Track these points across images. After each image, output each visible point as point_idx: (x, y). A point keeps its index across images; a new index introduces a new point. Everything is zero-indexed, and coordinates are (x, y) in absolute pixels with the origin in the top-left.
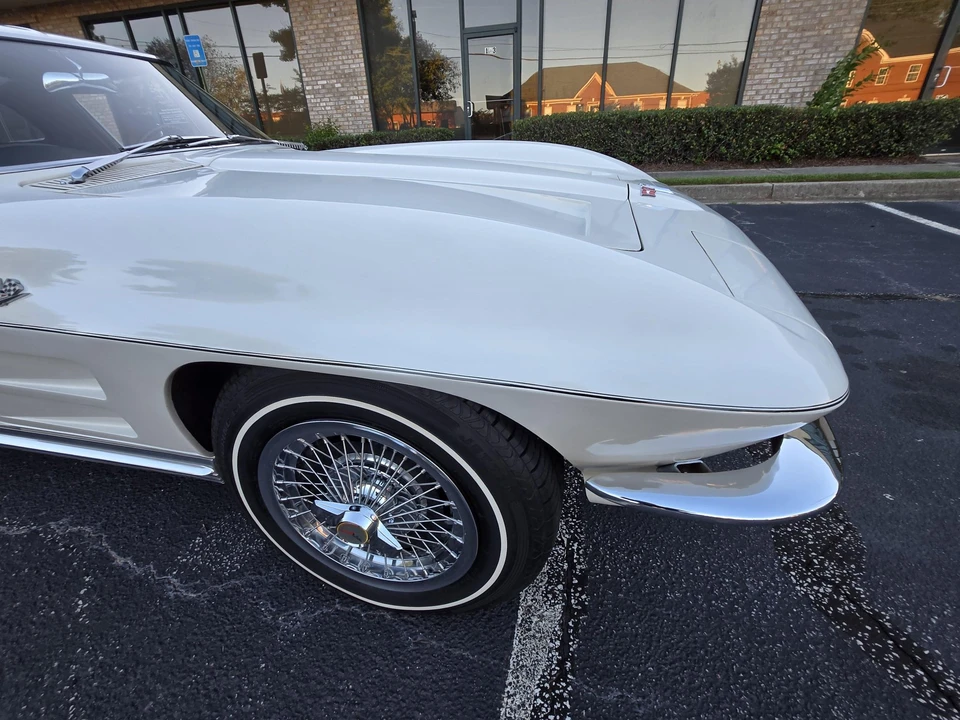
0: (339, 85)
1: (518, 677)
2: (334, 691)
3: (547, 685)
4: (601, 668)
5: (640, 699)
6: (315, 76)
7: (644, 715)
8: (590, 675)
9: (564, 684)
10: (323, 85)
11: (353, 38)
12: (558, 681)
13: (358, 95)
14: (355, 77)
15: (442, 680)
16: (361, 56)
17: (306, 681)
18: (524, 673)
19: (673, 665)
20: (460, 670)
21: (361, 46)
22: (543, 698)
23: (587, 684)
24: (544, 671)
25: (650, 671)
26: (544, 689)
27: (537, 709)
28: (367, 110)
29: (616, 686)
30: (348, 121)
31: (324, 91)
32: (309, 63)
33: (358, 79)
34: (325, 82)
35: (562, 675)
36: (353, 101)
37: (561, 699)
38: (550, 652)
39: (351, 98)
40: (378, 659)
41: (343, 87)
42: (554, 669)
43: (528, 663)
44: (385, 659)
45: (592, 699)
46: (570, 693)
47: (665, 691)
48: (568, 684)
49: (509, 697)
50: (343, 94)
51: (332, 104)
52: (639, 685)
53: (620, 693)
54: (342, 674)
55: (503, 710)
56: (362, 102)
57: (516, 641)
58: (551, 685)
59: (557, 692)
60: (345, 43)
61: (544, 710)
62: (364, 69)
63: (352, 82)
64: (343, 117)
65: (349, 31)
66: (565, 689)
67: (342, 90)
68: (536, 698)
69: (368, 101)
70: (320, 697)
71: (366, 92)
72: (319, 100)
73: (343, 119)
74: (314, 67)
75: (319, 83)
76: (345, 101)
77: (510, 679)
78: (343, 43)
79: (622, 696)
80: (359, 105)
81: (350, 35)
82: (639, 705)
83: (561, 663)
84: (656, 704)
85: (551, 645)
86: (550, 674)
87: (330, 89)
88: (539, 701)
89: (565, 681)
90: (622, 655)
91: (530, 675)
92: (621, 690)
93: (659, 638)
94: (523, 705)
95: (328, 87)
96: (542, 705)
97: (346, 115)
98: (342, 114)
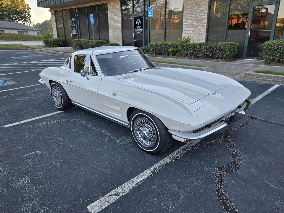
0: (196, 23)
5: (174, 170)
6: (188, 20)
10: (190, 23)
11: (205, 6)
13: (202, 27)
14: (203, 20)
16: (207, 13)
20: (152, 160)
21: (207, 9)
23: (168, 167)
24: (163, 164)
25: (178, 169)
28: (205, 32)
30: (196, 36)
31: (190, 25)
32: (187, 15)
33: (204, 21)
34: (191, 22)
36: (200, 29)
39: (200, 28)
41: (197, 24)
44: (143, 156)
48: (165, 166)
50: (196, 26)
51: (191, 30)
53: (171, 169)
55: (155, 165)
56: (203, 29)
57: (161, 161)
60: (202, 8)
62: (207, 18)
63: (201, 22)
64: (195, 35)
65: (204, 4)
67: (197, 25)
68: (160, 165)
69: (206, 29)
71: (206, 26)
72: (187, 28)
73: (194, 36)
74: (188, 17)
75: (189, 22)
76: (197, 29)
77: (158, 163)
78: (201, 8)
80: (202, 30)
81: (204, 5)
85: (166, 163)
87: (192, 25)
90: (176, 167)
93: (183, 167)
95: (192, 24)
97: (196, 34)
98: (195, 34)
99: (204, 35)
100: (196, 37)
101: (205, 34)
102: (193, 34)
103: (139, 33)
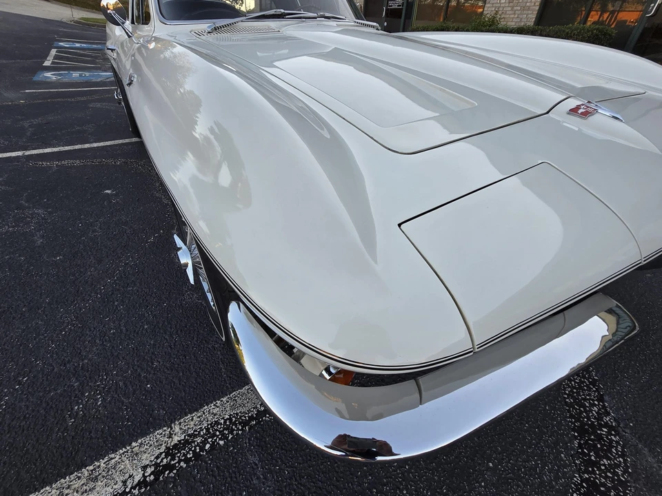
1: (228, 402)
2: (171, 335)
3: (234, 419)
4: (265, 442)
5: (262, 477)
7: (254, 484)
8: (256, 438)
9: (240, 428)
12: (240, 423)
15: (203, 370)
17: (169, 323)
18: (232, 404)
19: (299, 486)
20: (213, 374)
22: (225, 422)
23: (249, 439)
24: (241, 412)
25: (285, 473)
26: (230, 419)
27: (217, 423)
29: (259, 457)
30: (515, 14)
35: (245, 424)
37: (231, 432)
38: (254, 408)
40: (195, 339)
42: (245, 417)
43: (239, 401)
44: (197, 341)
45: (242, 448)
46: (237, 434)
47: (278, 490)
48: (242, 430)
49: (214, 405)
52: (270, 471)
53: (257, 462)
54: (179, 332)
55: (206, 407)
57: (247, 387)
58: (236, 421)
59: (234, 427)
61: (219, 426)
66: (238, 429)
68: (223, 418)
70: (166, 333)
77: (224, 399)
79: (256, 464)
82: (258, 478)
83: (251, 418)
84: (265, 489)
85: (259, 406)
86: (241, 417)
88: (222, 421)
89: (243, 427)
90: (282, 449)
91: (233, 407)
92: (260, 461)
93: (313, 466)
94: (215, 415)
96: (221, 424)
97: (515, 8)
98: (513, 7)
99: (533, 10)
100: (512, 16)
101: (537, 8)
102: (510, 9)
103: (396, 7)
